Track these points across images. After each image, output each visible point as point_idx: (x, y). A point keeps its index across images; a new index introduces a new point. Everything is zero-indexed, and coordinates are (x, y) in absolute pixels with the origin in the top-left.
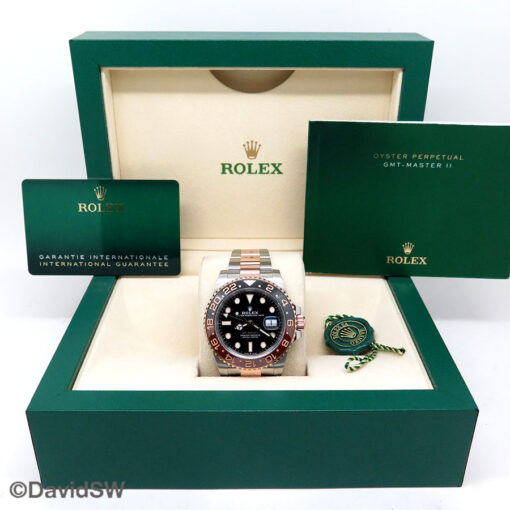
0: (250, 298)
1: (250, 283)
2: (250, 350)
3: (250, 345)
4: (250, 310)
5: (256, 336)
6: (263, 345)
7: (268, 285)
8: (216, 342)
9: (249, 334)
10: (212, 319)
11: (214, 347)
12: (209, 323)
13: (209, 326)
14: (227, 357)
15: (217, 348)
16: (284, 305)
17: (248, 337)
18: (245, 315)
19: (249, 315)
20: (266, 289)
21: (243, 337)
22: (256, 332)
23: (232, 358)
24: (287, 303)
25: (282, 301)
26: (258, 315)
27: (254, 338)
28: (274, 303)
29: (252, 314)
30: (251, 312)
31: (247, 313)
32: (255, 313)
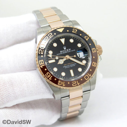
0: (63, 41)
1: (61, 30)
2: (72, 75)
3: (72, 71)
4: (65, 49)
6: (80, 70)
7: (73, 29)
8: (49, 75)
9: (68, 65)
10: (42, 60)
11: (48, 78)
12: (41, 63)
13: (42, 65)
14: (59, 83)
15: (51, 78)
16: (87, 40)
17: (68, 67)
18: (62, 53)
19: (65, 53)
20: (73, 32)
21: (65, 68)
22: (73, 63)
23: (62, 83)
24: (88, 38)
25: (85, 37)
26: (71, 51)
27: (73, 67)
28: (79, 41)
29: (67, 51)
30: (66, 50)
31: (63, 51)
32: (69, 50)
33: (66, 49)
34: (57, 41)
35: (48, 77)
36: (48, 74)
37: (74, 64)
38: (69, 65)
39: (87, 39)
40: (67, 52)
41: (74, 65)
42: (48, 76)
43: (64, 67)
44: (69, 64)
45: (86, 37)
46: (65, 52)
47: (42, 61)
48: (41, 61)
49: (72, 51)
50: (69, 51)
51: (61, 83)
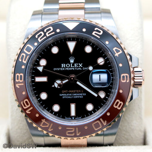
0: (71, 45)
1: (71, 26)
3: (73, 107)
4: (72, 61)
5: (81, 96)
6: (90, 107)
7: (96, 29)
8: (28, 104)
9: (70, 93)
10: (22, 74)
11: (25, 110)
12: (18, 79)
13: (19, 83)
14: (42, 123)
15: (29, 111)
16: (117, 55)
17: (69, 97)
18: (65, 68)
19: (70, 69)
20: (93, 34)
21: (64, 97)
22: (80, 91)
23: (49, 124)
24: (121, 52)
25: (114, 49)
26: (82, 68)
27: (77, 98)
28: (103, 53)
29: (74, 67)
30: (73, 65)
31: (68, 65)
32: (79, 65)
33: (75, 62)
34: (62, 43)
35: (25, 108)
36: (26, 102)
37: (81, 94)
38: (72, 93)
39: (117, 53)
40: (73, 69)
41: (80, 96)
42: (25, 106)
43: (60, 95)
44: (72, 91)
45: (116, 50)
46: (70, 67)
47: (21, 76)
48: (19, 75)
49: (84, 69)
50: (78, 67)
51: (47, 125)
